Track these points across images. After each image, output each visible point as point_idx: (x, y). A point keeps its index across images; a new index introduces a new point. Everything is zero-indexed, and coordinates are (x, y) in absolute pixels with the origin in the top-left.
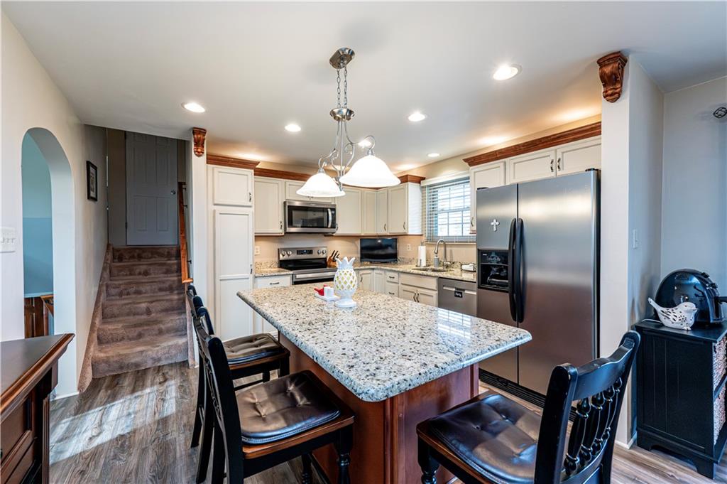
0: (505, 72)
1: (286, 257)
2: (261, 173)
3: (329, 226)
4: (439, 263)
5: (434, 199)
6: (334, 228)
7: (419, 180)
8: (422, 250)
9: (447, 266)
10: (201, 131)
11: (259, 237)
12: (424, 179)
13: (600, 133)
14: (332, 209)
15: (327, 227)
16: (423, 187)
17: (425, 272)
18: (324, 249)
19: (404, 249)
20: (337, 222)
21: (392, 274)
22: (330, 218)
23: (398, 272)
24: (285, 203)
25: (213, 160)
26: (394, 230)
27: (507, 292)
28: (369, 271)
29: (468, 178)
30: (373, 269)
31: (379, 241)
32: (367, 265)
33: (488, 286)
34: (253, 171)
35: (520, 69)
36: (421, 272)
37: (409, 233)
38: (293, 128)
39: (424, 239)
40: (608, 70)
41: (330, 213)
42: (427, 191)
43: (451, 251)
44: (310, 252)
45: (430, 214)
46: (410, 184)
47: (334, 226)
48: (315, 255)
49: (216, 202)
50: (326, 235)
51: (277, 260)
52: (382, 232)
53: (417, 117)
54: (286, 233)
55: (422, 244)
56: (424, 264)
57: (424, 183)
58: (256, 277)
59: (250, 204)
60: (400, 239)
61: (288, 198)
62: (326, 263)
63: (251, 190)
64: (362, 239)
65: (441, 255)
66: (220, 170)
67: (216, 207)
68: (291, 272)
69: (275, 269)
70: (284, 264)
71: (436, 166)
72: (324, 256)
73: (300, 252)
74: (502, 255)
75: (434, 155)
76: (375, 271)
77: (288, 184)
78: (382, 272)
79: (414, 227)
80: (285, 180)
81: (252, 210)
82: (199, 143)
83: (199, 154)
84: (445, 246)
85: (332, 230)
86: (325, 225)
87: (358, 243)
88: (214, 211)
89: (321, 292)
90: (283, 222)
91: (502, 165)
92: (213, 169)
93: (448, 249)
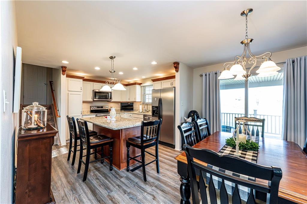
0: (154, 63)
1: (93, 109)
2: (85, 80)
3: (109, 98)
4: (146, 111)
5: (145, 90)
6: (111, 99)
7: (140, 84)
8: (141, 107)
9: (148, 112)
10: (65, 67)
11: (84, 102)
12: (141, 84)
13: (175, 78)
14: (110, 93)
15: (108, 99)
16: (141, 86)
17: (141, 113)
18: (107, 106)
19: (135, 106)
20: (112, 97)
21: (131, 114)
22: (110, 96)
23: (132, 113)
24: (93, 90)
25: (69, 76)
26: (131, 100)
27: (157, 117)
28: (123, 114)
29: (153, 85)
30: (125, 113)
31: (129, 104)
32: (123, 111)
33: (154, 116)
34: (82, 80)
35: (158, 63)
36: (140, 113)
37: (137, 101)
38: (97, 68)
39: (141, 103)
40: (175, 65)
41: (109, 94)
42: (142, 88)
43: (149, 107)
44: (102, 107)
45: (144, 95)
46: (137, 85)
47: (111, 98)
48: (104, 108)
49: (69, 90)
50: (108, 101)
51: (90, 110)
52: (128, 101)
53: (135, 69)
54: (93, 101)
55: (141, 105)
56: (141, 111)
57: (142, 85)
58: (83, 115)
59: (81, 91)
60: (134, 103)
61: (94, 89)
62: (108, 111)
63: (81, 86)
64: (122, 103)
65: (146, 108)
66: (70, 79)
67: (69, 92)
68: (96, 114)
69: (89, 113)
70: (92, 111)
71: (145, 80)
72: (107, 109)
73: (98, 107)
74: (156, 107)
75: (144, 77)
76: (125, 114)
77: (94, 84)
78: (128, 114)
79: (138, 99)
80: (93, 83)
81: (82, 93)
82: (64, 71)
83: (63, 74)
84: (147, 105)
85: (110, 100)
86: (108, 98)
87: (120, 104)
88: (68, 93)
89: (106, 117)
90: (92, 97)
91: (160, 82)
92: (68, 79)
93: (148, 106)
